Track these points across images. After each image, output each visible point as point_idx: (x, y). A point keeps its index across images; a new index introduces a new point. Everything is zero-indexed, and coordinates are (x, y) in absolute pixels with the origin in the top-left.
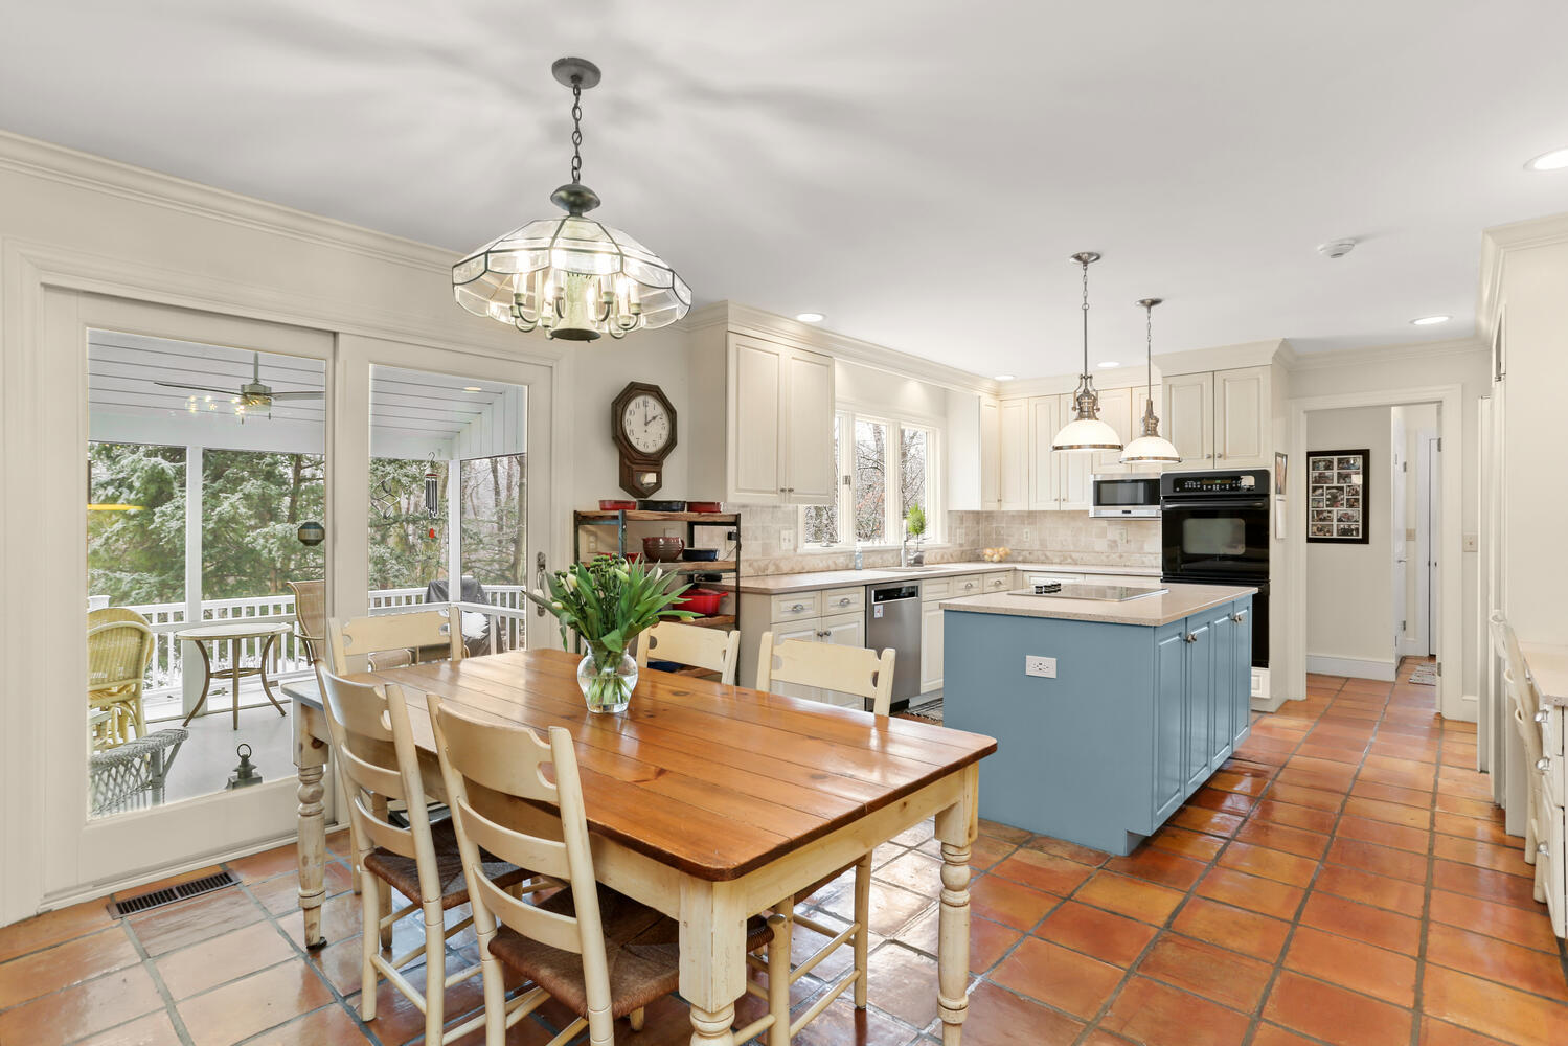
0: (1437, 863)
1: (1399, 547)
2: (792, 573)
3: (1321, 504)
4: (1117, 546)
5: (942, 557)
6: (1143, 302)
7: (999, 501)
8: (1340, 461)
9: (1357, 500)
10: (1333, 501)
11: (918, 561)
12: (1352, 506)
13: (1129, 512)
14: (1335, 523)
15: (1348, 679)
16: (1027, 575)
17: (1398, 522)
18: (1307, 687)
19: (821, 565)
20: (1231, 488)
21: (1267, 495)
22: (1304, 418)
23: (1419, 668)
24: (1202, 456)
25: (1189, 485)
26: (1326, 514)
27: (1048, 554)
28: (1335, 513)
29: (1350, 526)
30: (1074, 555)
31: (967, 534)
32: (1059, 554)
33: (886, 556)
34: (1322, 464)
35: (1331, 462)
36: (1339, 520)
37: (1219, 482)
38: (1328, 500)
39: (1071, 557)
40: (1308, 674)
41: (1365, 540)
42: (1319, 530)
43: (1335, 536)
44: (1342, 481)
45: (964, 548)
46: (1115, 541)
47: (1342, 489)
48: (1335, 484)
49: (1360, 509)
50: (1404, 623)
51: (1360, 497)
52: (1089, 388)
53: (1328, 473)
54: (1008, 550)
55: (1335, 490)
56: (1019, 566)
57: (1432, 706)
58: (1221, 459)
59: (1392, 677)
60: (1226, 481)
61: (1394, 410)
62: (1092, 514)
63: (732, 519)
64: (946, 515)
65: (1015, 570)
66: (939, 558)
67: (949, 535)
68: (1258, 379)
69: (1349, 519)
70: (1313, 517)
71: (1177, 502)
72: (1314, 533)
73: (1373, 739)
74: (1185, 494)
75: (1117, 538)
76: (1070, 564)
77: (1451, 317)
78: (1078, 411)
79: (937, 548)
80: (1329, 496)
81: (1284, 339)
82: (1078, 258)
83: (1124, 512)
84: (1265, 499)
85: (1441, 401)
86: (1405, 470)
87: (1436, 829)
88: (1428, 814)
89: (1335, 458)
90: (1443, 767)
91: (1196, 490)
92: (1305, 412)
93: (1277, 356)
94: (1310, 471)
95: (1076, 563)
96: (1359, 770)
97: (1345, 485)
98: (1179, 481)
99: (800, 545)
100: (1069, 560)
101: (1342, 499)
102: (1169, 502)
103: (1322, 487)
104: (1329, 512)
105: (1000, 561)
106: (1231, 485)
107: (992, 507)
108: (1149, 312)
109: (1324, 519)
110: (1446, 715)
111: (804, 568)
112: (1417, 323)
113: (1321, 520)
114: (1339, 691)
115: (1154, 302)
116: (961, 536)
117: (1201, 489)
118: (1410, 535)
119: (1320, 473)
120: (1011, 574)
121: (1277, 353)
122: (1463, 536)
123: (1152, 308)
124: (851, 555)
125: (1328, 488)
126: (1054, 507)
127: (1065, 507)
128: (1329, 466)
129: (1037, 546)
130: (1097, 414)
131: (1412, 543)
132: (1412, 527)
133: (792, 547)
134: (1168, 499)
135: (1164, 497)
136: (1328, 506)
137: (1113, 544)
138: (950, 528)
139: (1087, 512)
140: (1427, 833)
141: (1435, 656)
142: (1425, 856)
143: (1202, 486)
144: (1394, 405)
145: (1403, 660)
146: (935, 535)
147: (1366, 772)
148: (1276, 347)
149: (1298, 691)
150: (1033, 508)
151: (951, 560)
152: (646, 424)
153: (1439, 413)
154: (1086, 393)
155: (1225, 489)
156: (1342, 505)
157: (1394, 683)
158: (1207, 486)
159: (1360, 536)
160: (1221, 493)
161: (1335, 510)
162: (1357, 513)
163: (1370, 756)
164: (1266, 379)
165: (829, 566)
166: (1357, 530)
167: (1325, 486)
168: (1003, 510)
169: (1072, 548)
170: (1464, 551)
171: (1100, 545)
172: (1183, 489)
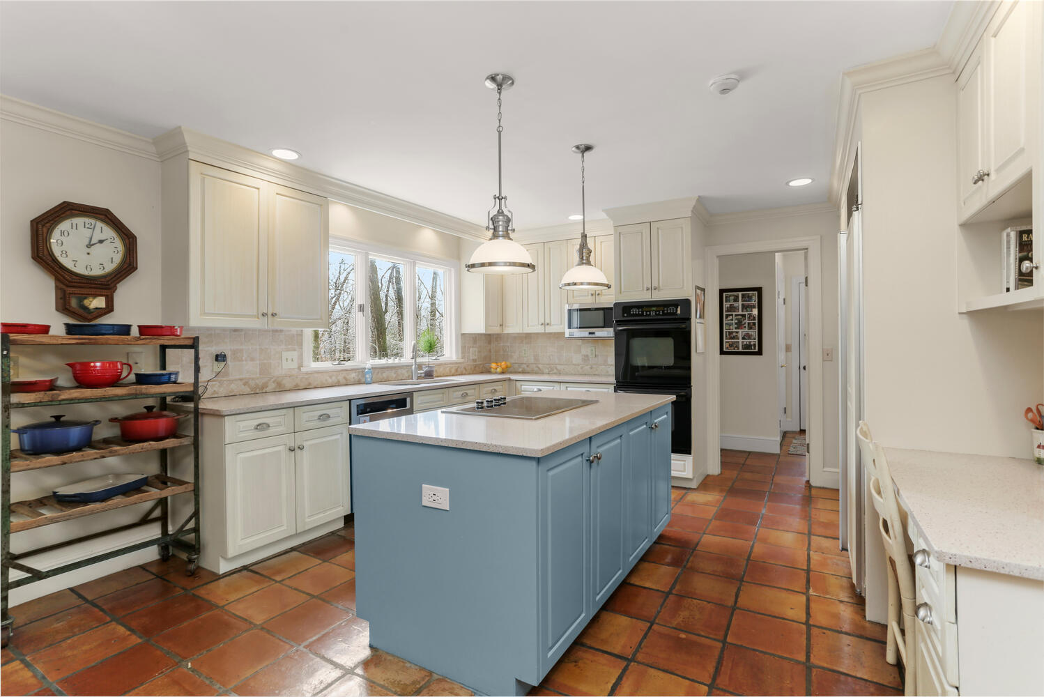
0: (814, 672)
1: (782, 356)
2: (296, 389)
3: (731, 327)
4: (588, 359)
5: (457, 370)
6: (578, 147)
7: (501, 325)
8: (743, 296)
9: (754, 324)
10: (740, 325)
11: (429, 375)
12: (750, 328)
13: (594, 333)
14: (740, 340)
15: (750, 453)
16: (519, 384)
17: (781, 340)
18: (721, 462)
19: (330, 381)
20: (664, 314)
21: (689, 319)
22: (716, 262)
23: (794, 441)
24: (643, 290)
25: (634, 311)
26: (735, 334)
27: (540, 366)
28: (740, 333)
29: (750, 342)
30: (559, 367)
31: (479, 352)
32: (548, 366)
33: (400, 371)
34: (732, 298)
35: (737, 297)
36: (743, 338)
37: (654, 309)
38: (736, 324)
39: (556, 368)
40: (722, 450)
41: (760, 353)
42: (731, 346)
43: (741, 350)
44: (745, 310)
45: (478, 363)
46: (587, 356)
47: (744, 316)
48: (740, 313)
49: (757, 330)
50: (785, 408)
51: (756, 322)
52: (503, 208)
53: (736, 304)
54: (508, 364)
55: (740, 317)
56: (513, 377)
57: (802, 474)
58: (657, 290)
59: (776, 450)
60: (662, 308)
61: (776, 254)
62: (567, 335)
63: (189, 342)
64: (460, 336)
65: (510, 379)
66: (453, 371)
67: (462, 353)
68: (682, 228)
69: (749, 338)
70: (726, 336)
71: (625, 325)
72: (727, 348)
73: (764, 511)
74: (632, 318)
75: (589, 354)
76: (555, 374)
77: (813, 180)
78: (492, 231)
79: (451, 364)
80: (736, 321)
81: (699, 197)
82: (493, 79)
83: (590, 333)
84: (688, 322)
85: (807, 249)
86: (784, 303)
87: (811, 622)
88: (804, 598)
89: (740, 294)
90: (813, 537)
91: (638, 315)
92: (718, 257)
93: (695, 210)
94: (724, 303)
95: (559, 373)
96: (752, 547)
97: (746, 313)
98: (626, 308)
99: (305, 363)
100: (555, 371)
101: (745, 323)
102: (619, 325)
103: (732, 315)
104: (737, 332)
105: (503, 373)
106: (663, 311)
107: (496, 330)
108: (583, 156)
109: (734, 338)
110: (813, 483)
111: (310, 384)
112: (792, 184)
113: (731, 338)
114: (743, 465)
115: (588, 148)
116: (473, 353)
117: (642, 315)
118: (788, 348)
119: (731, 305)
120: (506, 383)
121: (695, 206)
122: (823, 349)
123: (586, 154)
124: (362, 371)
125: (736, 315)
126: (540, 329)
127: (549, 330)
128: (736, 300)
129: (532, 361)
130: (511, 235)
131: (789, 354)
132: (789, 343)
133: (296, 366)
134: (619, 323)
135: (616, 321)
136: (736, 328)
137: (586, 358)
138: (464, 348)
139: (563, 333)
140: (804, 627)
141: (805, 431)
142: (804, 663)
143: (643, 312)
144: (777, 252)
145: (785, 434)
146: (450, 352)
147: (759, 549)
148: (694, 203)
149: (714, 468)
150: (527, 330)
151: (464, 372)
152: (89, 246)
153: (806, 258)
154: (500, 212)
155: (659, 314)
156: (745, 327)
157: (779, 455)
158: (647, 312)
159: (757, 350)
160: (656, 317)
161: (740, 331)
162: (755, 333)
163: (761, 529)
164: (687, 228)
165: (339, 382)
166: (755, 345)
167: (734, 313)
168: (505, 332)
169: (557, 362)
170: (823, 360)
171: (577, 359)
172: (629, 315)
